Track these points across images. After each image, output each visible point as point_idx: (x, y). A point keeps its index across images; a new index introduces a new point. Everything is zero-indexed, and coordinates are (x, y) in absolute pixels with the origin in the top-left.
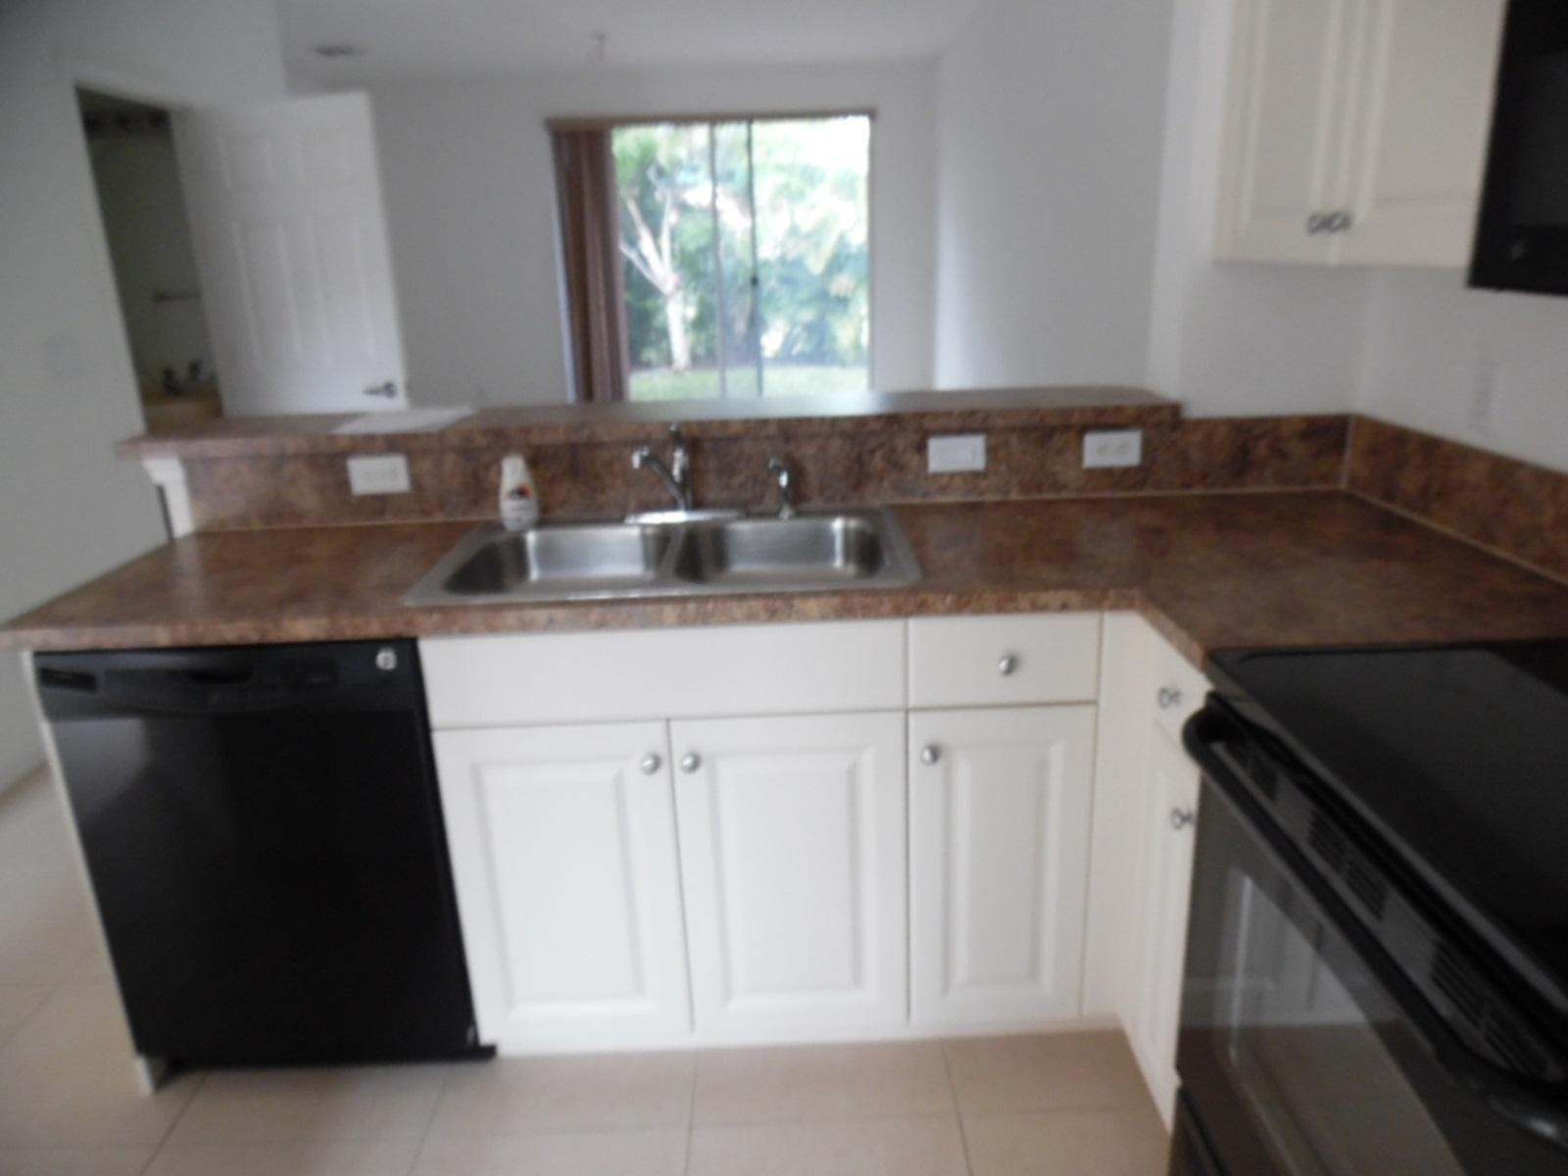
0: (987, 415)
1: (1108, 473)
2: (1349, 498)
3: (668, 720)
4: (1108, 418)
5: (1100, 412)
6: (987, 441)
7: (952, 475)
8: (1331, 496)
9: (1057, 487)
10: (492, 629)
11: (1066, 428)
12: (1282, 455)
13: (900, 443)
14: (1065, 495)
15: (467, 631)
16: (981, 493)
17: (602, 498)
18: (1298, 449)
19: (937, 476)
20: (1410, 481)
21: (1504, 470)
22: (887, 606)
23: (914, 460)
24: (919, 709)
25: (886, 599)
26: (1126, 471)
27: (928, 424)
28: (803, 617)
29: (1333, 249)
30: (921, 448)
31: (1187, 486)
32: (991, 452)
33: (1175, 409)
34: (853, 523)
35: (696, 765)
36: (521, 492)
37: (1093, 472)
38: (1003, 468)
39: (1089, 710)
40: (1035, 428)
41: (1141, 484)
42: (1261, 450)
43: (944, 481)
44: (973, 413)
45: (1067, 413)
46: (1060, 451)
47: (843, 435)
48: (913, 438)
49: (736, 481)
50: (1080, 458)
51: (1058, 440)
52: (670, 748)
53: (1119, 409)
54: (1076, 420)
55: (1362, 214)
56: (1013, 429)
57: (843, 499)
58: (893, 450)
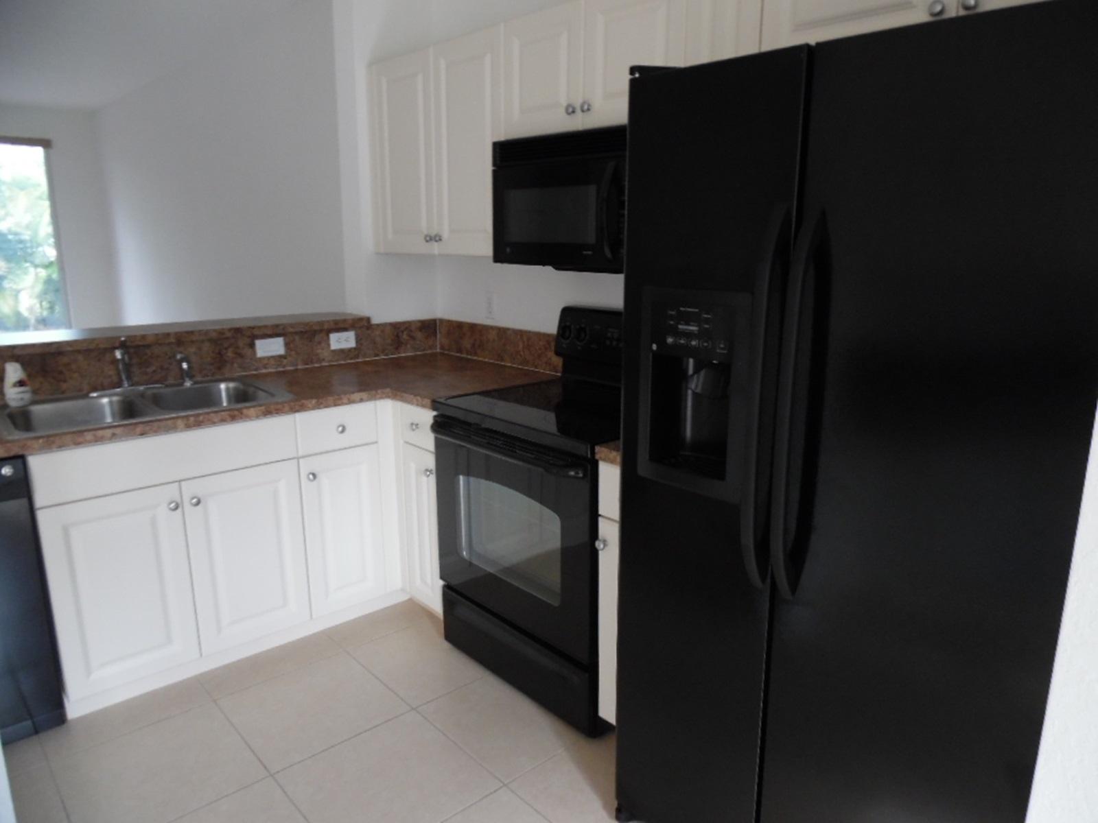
0: (284, 326)
1: (342, 351)
2: (442, 354)
3: (180, 481)
4: (341, 325)
5: (336, 322)
6: (285, 340)
7: (269, 358)
8: (434, 355)
9: (320, 361)
10: (78, 444)
11: (321, 331)
12: (413, 338)
13: (241, 343)
14: (325, 364)
15: (61, 447)
16: (284, 367)
17: (64, 386)
18: (419, 335)
19: (261, 359)
20: (467, 343)
21: (502, 332)
22: (287, 408)
23: (247, 352)
24: (303, 457)
25: (286, 405)
26: (350, 350)
27: (256, 332)
28: (248, 418)
29: (435, 248)
30: (252, 346)
31: (377, 355)
32: (287, 345)
33: (368, 319)
34: (232, 385)
35: (198, 503)
36: (21, 383)
37: (334, 351)
38: (293, 353)
39: (375, 445)
40: (306, 332)
41: (357, 356)
42: (405, 336)
43: (266, 362)
44: (277, 326)
45: (321, 323)
46: (320, 343)
47: (211, 340)
48: (248, 340)
49: (150, 370)
50: (329, 345)
51: (317, 338)
52: (181, 497)
53: (345, 321)
54: (326, 327)
55: (445, 235)
56: (296, 333)
57: (213, 375)
58: (238, 347)
